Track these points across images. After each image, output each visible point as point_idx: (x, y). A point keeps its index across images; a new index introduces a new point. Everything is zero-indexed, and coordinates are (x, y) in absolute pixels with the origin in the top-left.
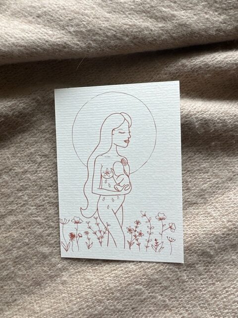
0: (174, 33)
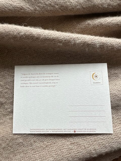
0: (84, 5)
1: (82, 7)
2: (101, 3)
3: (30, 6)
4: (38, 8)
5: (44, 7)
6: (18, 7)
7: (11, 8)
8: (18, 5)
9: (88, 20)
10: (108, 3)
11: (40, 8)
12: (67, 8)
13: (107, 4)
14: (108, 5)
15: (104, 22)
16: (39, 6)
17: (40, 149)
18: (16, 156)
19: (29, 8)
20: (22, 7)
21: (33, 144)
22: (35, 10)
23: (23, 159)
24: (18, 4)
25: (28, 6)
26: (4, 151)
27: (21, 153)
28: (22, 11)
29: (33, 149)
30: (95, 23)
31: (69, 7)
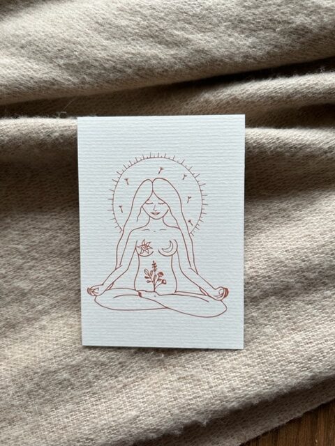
1: (187, 66)
2: (227, 53)
3: (71, 76)
4: (88, 79)
5: (100, 74)
6: (46, 82)
7: (31, 84)
8: (46, 77)
9: (205, 93)
10: (243, 53)
11: (92, 78)
12: (152, 71)
13: (241, 55)
14: (244, 57)
15: (240, 94)
16: (90, 74)
17: (110, 393)
18: (57, 409)
19: (69, 80)
20: (54, 79)
21: (94, 382)
22: (83, 83)
23: (72, 416)
24: (46, 75)
25: (66, 76)
26: (30, 398)
27: (68, 402)
28: (56, 87)
29: (94, 394)
30: (220, 97)
31: (158, 68)
